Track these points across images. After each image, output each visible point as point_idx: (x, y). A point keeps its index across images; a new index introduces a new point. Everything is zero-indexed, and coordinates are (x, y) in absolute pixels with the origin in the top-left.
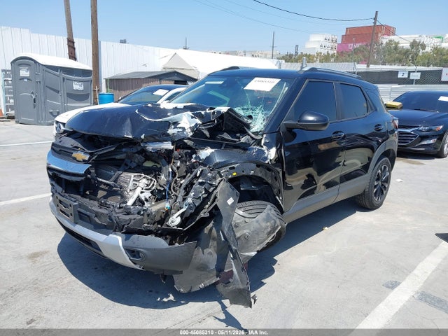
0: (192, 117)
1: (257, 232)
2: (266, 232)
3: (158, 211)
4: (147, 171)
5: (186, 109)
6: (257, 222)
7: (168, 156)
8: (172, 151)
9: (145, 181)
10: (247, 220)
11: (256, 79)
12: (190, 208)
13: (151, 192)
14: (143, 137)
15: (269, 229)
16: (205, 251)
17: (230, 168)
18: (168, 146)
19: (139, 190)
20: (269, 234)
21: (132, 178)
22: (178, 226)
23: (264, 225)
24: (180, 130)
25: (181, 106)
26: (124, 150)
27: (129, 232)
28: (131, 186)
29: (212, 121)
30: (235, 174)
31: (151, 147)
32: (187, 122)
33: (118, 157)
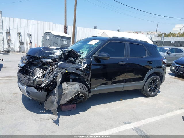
0: (60, 52)
1: (70, 92)
2: (74, 93)
3: (39, 81)
4: (44, 68)
5: (60, 49)
6: (71, 89)
7: (50, 64)
8: (51, 62)
9: (41, 71)
10: (68, 88)
11: (94, 40)
12: (49, 81)
13: (42, 75)
14: (41, 56)
15: (75, 92)
16: (54, 96)
17: (66, 69)
18: (50, 60)
19: (39, 74)
20: (75, 94)
21: (38, 70)
22: (43, 86)
23: (73, 90)
24: (55, 55)
25: (59, 48)
26: (36, 61)
27: (28, 86)
28: (37, 72)
29: (65, 53)
30: (67, 71)
31: (44, 60)
32: (58, 53)
33: (34, 63)
